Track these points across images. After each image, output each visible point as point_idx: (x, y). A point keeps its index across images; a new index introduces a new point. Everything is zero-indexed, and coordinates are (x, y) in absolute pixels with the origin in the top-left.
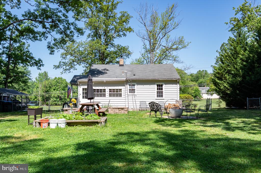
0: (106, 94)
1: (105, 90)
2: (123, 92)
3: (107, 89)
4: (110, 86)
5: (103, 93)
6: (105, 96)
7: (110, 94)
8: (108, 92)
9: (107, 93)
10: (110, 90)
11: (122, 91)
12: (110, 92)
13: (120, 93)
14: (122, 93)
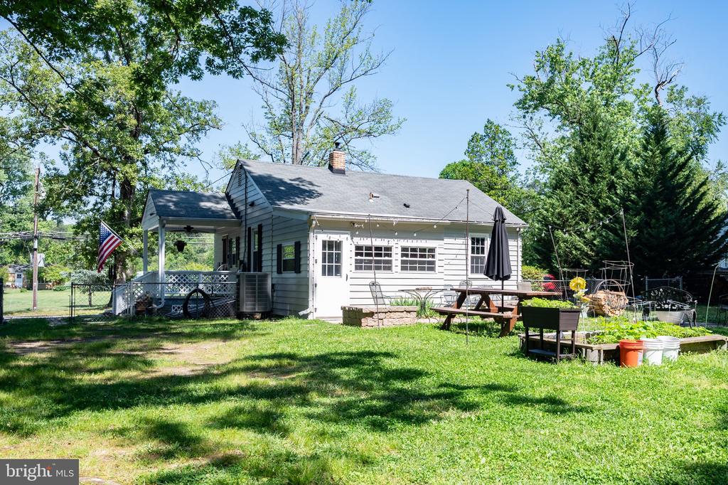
0: (394, 263)
1: (388, 249)
2: (438, 257)
3: (397, 245)
4: (404, 238)
5: (383, 258)
6: (389, 268)
7: (403, 262)
8: (400, 255)
9: (396, 258)
10: (404, 249)
11: (436, 253)
12: (403, 255)
13: (430, 259)
14: (436, 259)
